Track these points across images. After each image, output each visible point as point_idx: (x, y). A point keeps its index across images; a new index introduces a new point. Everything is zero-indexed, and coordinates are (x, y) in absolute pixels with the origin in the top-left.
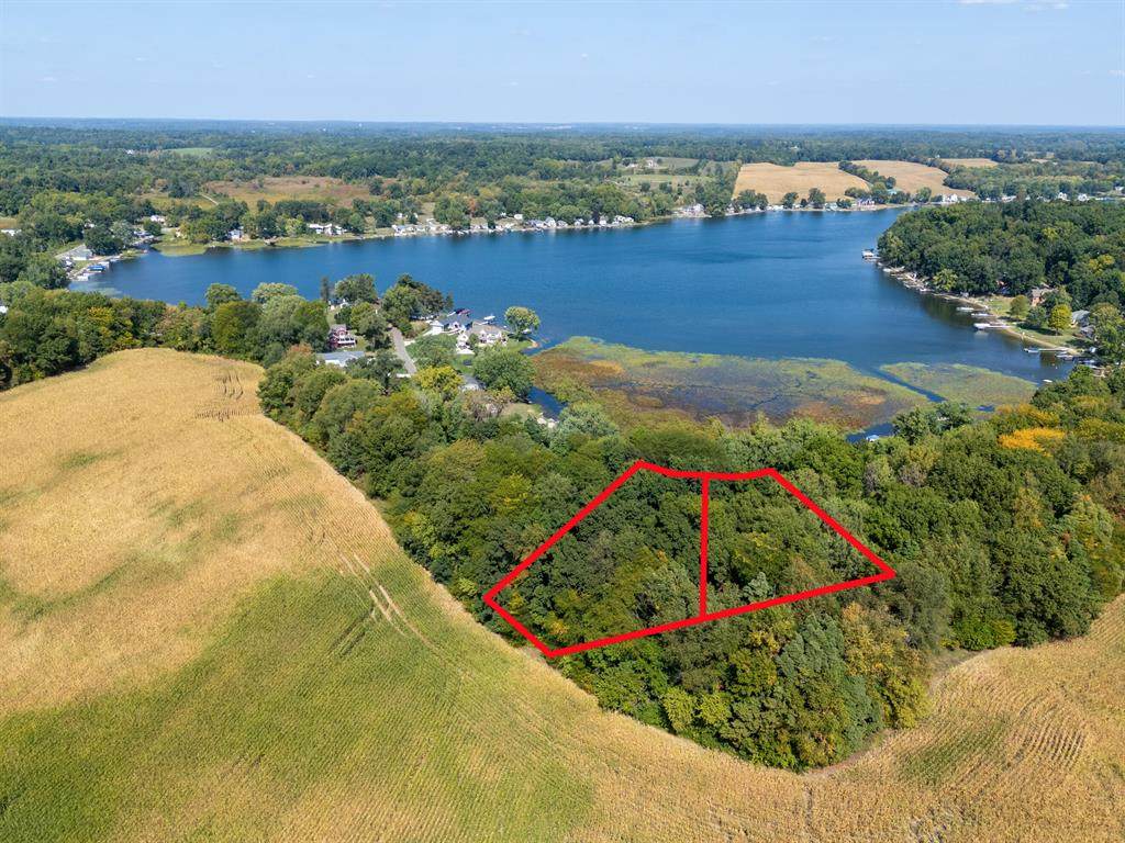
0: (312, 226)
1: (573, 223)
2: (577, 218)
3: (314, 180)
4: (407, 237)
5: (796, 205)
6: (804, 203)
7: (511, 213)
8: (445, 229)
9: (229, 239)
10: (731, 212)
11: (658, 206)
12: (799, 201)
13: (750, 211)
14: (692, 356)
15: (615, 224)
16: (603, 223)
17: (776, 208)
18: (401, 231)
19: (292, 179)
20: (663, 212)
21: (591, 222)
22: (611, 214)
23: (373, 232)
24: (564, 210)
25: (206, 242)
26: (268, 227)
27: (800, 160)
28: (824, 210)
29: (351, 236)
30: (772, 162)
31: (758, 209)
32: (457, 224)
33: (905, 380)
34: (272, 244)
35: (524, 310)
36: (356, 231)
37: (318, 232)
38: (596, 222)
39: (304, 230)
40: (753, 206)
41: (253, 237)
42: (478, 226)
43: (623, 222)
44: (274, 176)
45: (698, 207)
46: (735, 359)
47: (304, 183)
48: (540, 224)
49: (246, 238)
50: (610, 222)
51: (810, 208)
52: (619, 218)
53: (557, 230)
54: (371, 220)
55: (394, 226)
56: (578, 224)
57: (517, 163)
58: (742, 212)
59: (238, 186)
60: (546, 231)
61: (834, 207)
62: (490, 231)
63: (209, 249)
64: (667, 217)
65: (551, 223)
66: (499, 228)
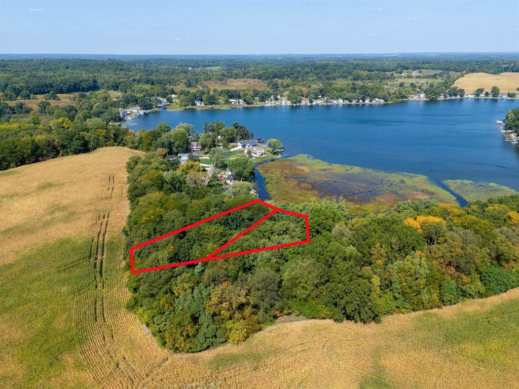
0: (231, 100)
1: (351, 101)
2: (355, 99)
3: (250, 80)
4: (271, 106)
5: (482, 95)
6: (487, 94)
7: (323, 96)
8: (289, 103)
9: (195, 105)
10: (442, 98)
11: (400, 94)
12: (484, 93)
13: (454, 97)
14: (349, 167)
15: (374, 102)
16: (367, 101)
17: (470, 96)
18: (268, 104)
19: (241, 80)
20: (403, 97)
21: (361, 101)
22: (372, 98)
23: (257, 103)
24: (348, 95)
25: (186, 106)
26: (212, 101)
27: (505, 71)
28: (498, 98)
29: (246, 105)
30: (486, 72)
31: (459, 97)
32: (294, 101)
33: (452, 189)
34: (212, 107)
35: (276, 140)
36: (248, 103)
37: (233, 103)
38: (364, 101)
39: (227, 102)
40: (456, 95)
41: (206, 104)
42: (305, 102)
43: (377, 101)
44: (234, 79)
45: (422, 95)
46: (369, 170)
47: (245, 82)
48: (335, 102)
49: (203, 105)
50: (371, 101)
51: (491, 97)
52: (377, 99)
53: (343, 105)
54: (257, 98)
55: (267, 102)
56: (354, 102)
57: (344, 73)
58: (449, 98)
59: (216, 83)
60: (337, 105)
61: (505, 97)
62: (310, 104)
63: (186, 109)
64: (405, 99)
65: (341, 101)
66: (314, 103)
